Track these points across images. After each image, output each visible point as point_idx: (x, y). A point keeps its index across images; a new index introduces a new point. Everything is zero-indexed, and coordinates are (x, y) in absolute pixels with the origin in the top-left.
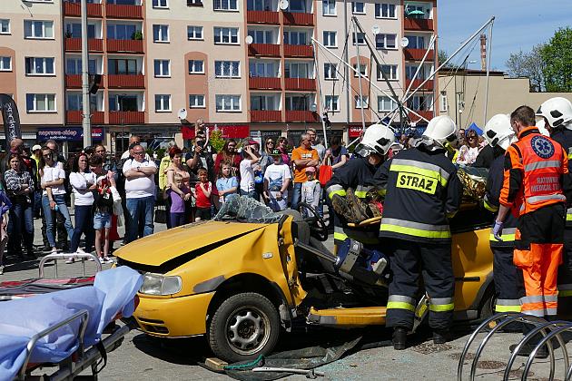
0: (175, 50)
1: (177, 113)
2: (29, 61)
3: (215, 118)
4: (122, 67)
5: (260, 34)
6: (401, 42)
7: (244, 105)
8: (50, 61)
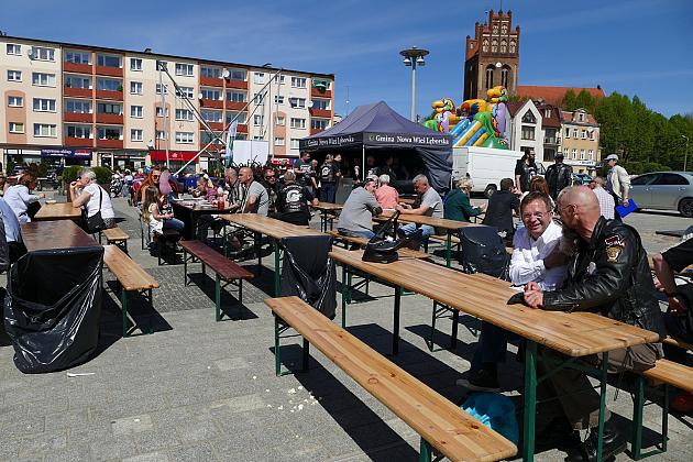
0: (147, 99)
1: (147, 141)
2: (36, 101)
3: (174, 147)
4: (109, 109)
5: (210, 93)
6: (309, 104)
7: (196, 139)
8: (53, 102)
